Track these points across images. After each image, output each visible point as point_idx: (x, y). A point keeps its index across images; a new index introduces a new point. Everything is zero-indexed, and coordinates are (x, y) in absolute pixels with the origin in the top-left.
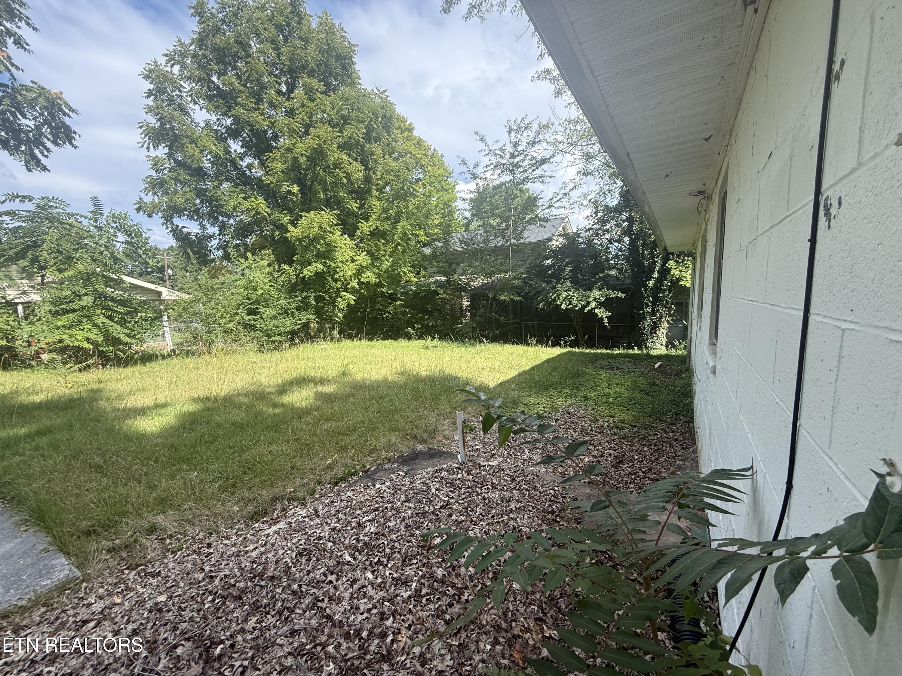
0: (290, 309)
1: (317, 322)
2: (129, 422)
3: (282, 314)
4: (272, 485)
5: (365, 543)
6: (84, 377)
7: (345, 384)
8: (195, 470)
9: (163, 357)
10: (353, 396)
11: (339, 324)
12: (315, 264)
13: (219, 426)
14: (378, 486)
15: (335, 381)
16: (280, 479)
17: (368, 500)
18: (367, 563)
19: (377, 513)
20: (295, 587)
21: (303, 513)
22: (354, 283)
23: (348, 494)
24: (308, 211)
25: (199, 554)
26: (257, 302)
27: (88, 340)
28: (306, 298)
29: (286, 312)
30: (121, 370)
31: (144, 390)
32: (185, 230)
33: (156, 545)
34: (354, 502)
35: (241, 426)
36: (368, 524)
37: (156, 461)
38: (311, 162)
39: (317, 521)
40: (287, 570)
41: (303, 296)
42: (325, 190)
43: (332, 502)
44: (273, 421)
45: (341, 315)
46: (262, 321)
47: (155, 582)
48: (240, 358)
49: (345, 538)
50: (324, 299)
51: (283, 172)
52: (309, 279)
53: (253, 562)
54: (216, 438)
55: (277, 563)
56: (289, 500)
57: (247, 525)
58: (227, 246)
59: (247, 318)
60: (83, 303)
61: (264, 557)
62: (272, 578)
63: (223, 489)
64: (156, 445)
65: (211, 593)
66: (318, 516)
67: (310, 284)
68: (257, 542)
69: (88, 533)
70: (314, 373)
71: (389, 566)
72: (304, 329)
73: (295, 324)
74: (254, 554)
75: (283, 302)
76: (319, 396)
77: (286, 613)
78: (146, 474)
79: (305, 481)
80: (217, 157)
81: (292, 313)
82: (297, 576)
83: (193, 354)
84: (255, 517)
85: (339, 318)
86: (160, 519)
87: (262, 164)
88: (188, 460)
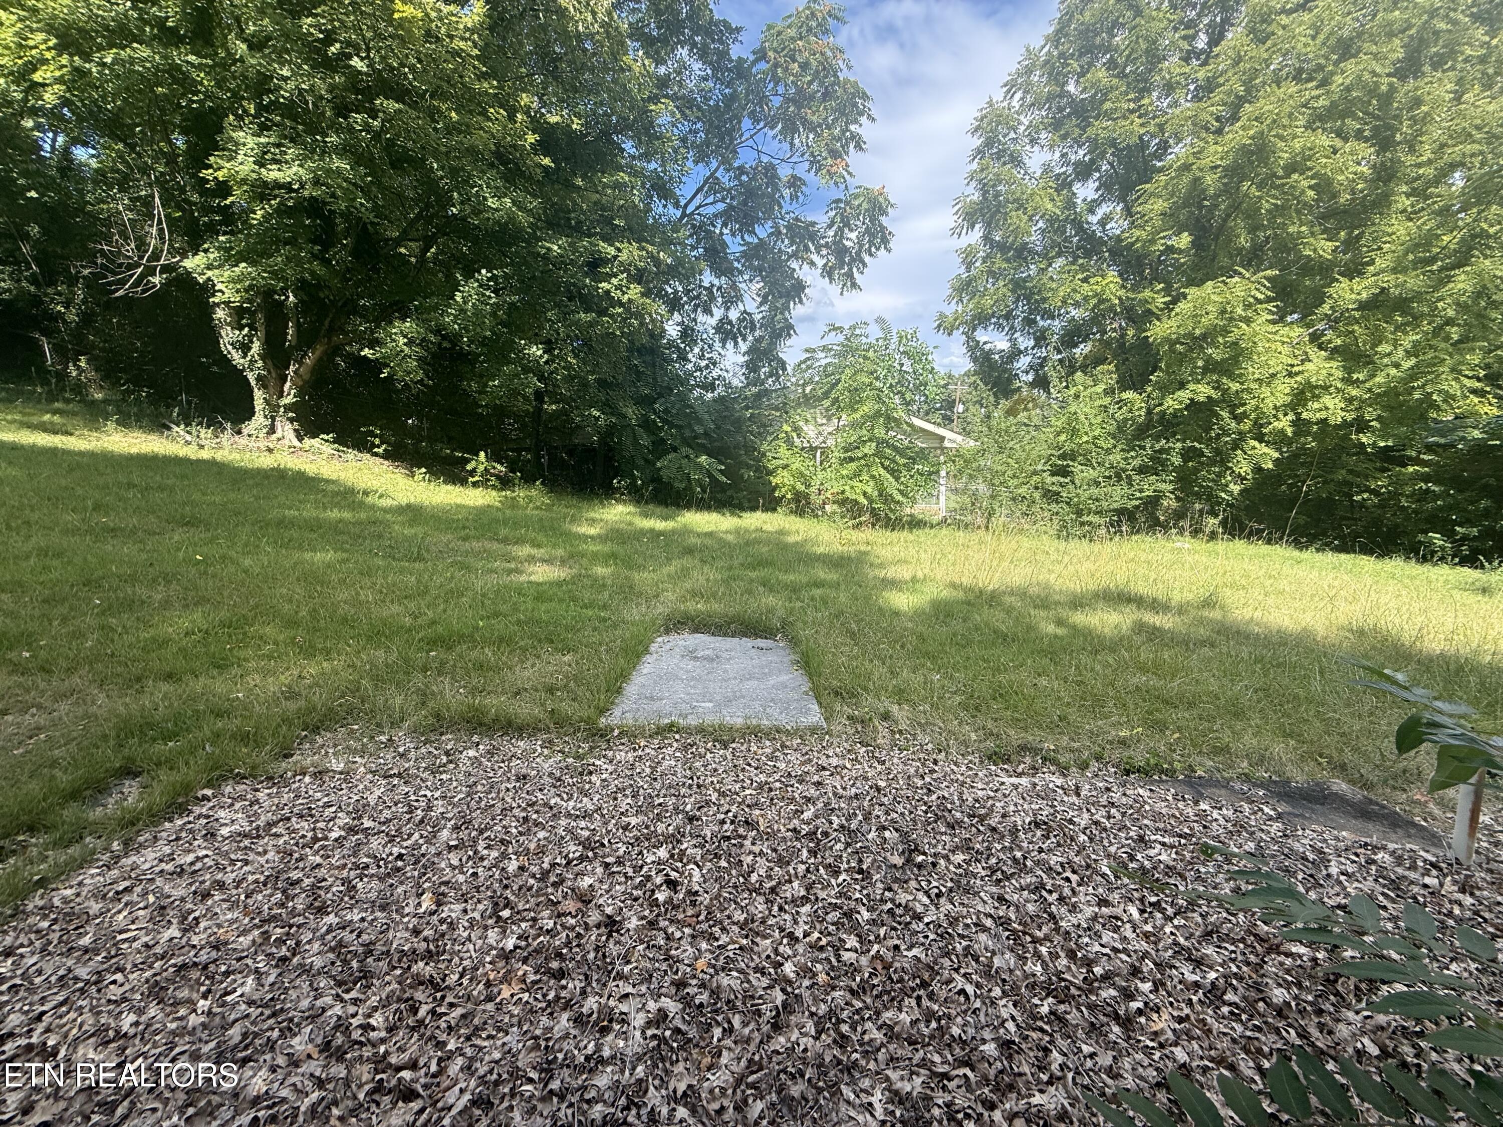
0: (1125, 470)
1: (1178, 499)
2: (886, 594)
3: (1110, 477)
4: (1025, 729)
5: (1142, 867)
6: (856, 535)
7: (1201, 621)
8: (938, 672)
9: (932, 527)
10: (1212, 645)
11: (1228, 505)
12: (1192, 386)
13: (977, 628)
14: (1204, 806)
15: (1181, 610)
16: (1040, 727)
17: (1174, 816)
18: (1136, 895)
19: (1183, 841)
20: (1018, 854)
21: (1059, 782)
22: (1284, 423)
23: (1141, 791)
24: (1200, 283)
25: (923, 765)
26: (1072, 456)
27: (865, 494)
28: (1161, 451)
29: (1118, 475)
30: (889, 533)
31: (906, 562)
32: (987, 347)
33: (886, 733)
34: (1147, 808)
35: (1005, 637)
36: (1159, 846)
37: (902, 647)
38: (1232, 177)
39: (1074, 799)
40: (1014, 831)
41: (1157, 447)
42: (1253, 230)
43: (1108, 789)
44: (1051, 645)
45: (1235, 488)
46: (1071, 487)
47: (879, 767)
48: (1026, 543)
49: (1111, 844)
50: (1202, 454)
51: (1164, 214)
52: (1174, 416)
53: (977, 801)
54: (969, 643)
55: (1004, 816)
56: (1044, 759)
57: (981, 762)
58: (1042, 366)
59: (1049, 480)
60: (866, 450)
61: (990, 802)
62: (994, 830)
63: (964, 706)
64: (906, 629)
65: (925, 804)
66: (1078, 795)
67: (1178, 424)
68: (987, 784)
69: (837, 694)
70: (1141, 588)
71: (1176, 922)
72: (1146, 509)
73: (1131, 497)
74: (980, 793)
75: (1116, 457)
76: (1140, 627)
77: (999, 875)
78: (891, 657)
79: (1077, 745)
80: (1052, 220)
81: (1129, 477)
82: (1025, 845)
83: (966, 526)
84: (995, 757)
85: (1231, 494)
86: (895, 709)
87: (1128, 212)
88: (933, 658)
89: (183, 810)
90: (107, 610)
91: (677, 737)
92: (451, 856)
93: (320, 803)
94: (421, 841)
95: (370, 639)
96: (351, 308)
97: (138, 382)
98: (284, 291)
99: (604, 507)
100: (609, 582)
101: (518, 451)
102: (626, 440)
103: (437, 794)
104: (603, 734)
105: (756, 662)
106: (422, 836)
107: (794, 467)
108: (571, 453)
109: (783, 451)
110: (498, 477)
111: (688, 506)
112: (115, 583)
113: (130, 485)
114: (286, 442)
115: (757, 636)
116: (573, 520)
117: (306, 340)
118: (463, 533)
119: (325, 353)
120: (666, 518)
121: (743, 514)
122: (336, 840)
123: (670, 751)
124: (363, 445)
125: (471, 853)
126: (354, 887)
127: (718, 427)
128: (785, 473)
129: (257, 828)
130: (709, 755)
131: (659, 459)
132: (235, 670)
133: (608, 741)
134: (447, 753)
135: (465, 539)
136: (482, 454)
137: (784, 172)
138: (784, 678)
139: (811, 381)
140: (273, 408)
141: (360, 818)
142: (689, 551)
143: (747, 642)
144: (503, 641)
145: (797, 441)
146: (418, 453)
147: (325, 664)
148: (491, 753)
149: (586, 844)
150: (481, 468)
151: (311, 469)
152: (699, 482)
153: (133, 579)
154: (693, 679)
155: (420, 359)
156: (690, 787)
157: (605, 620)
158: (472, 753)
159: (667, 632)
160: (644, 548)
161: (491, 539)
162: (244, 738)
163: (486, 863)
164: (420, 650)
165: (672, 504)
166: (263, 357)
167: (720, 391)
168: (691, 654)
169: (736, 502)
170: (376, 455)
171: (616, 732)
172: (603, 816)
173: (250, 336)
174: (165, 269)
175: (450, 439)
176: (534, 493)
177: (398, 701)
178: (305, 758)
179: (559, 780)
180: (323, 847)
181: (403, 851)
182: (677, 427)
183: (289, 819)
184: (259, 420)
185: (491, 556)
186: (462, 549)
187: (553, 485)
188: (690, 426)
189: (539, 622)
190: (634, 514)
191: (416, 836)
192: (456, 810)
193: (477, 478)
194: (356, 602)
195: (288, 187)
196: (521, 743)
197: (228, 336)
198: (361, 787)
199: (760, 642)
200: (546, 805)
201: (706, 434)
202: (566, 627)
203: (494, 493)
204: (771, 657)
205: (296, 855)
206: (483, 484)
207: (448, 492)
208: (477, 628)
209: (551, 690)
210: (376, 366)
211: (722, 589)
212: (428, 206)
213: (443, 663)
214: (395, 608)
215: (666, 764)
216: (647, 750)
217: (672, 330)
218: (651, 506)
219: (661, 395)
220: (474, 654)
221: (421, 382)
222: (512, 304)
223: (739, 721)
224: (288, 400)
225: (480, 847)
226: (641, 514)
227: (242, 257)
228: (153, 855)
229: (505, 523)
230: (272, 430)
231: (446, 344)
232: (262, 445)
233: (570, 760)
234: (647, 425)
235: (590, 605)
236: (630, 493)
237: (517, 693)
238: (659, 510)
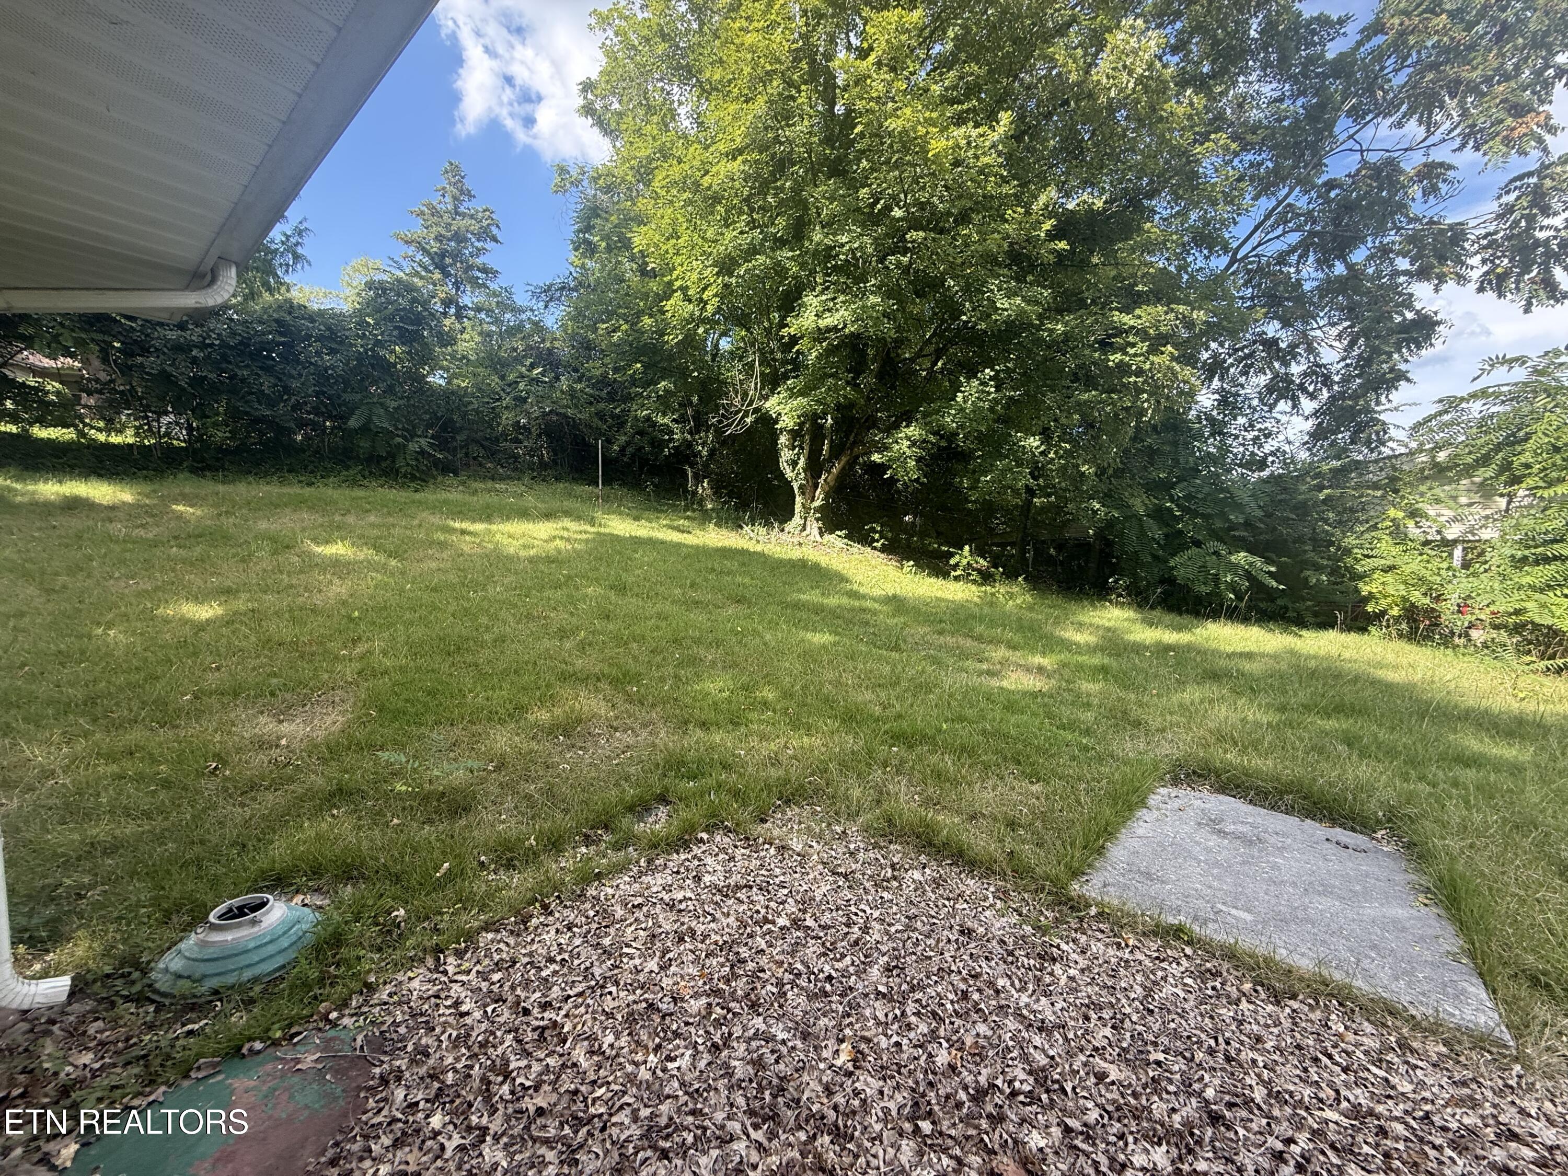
6: (1551, 686)
89: (686, 846)
90: (680, 664)
91: (1188, 951)
92: (877, 1004)
93: (777, 881)
94: (851, 969)
95: (843, 721)
96: (872, 422)
97: (730, 495)
98: (825, 414)
99: (1095, 608)
100: (1096, 701)
101: (1003, 545)
102: (1131, 534)
103: (876, 914)
104: (1076, 906)
105: (1334, 866)
106: (853, 963)
107: (1407, 570)
108: (1060, 548)
109: (1386, 547)
110: (979, 571)
111: (1215, 615)
112: (689, 641)
113: (713, 570)
114: (811, 538)
115: (1334, 822)
116: (1057, 623)
117: (836, 453)
118: (939, 627)
119: (848, 462)
120: (1179, 629)
121: (1304, 633)
122: (782, 928)
123: (1174, 969)
124: (865, 540)
125: (898, 1012)
126: (785, 994)
127: (1269, 515)
128: (1389, 578)
129: (728, 886)
130: (1244, 1005)
131: (1173, 555)
132: (743, 729)
133: (1081, 920)
134: (893, 866)
135: (941, 633)
136: (967, 548)
137: (1411, 164)
138: (1400, 912)
139: (1447, 444)
140: (806, 509)
141: (804, 911)
142: (1214, 676)
143: (1316, 830)
144: (965, 751)
145: (1413, 531)
146: (909, 546)
147: (805, 739)
148: (937, 883)
149: (1039, 1075)
150: (965, 562)
151: (824, 561)
152: (1233, 587)
153: (698, 642)
154: (1217, 864)
155: (919, 460)
156: (1211, 1052)
157: (1086, 749)
158: (917, 875)
159: (1176, 782)
160: (1145, 665)
161: (967, 636)
162: (736, 794)
163: (912, 1035)
164: (883, 743)
165: (1188, 612)
166: (805, 471)
167: (1274, 468)
168: (1214, 825)
169: (1290, 614)
170: (875, 548)
171: (1093, 911)
172: (1066, 1039)
173: (798, 454)
174: (756, 410)
175: (939, 534)
176: (1015, 589)
177: (856, 793)
178: (773, 829)
179: (1011, 953)
180: (770, 932)
181: (834, 974)
182: (1203, 516)
183: (751, 887)
184: (797, 520)
185: (964, 655)
186: (937, 643)
187: (1036, 582)
188: (1223, 516)
189: (1006, 736)
190: (1134, 621)
191: (848, 960)
192: (891, 945)
193: (959, 573)
194: (837, 683)
195: (835, 329)
196: (971, 882)
197: (786, 455)
198: (811, 876)
199: (1338, 833)
200: (991, 984)
201: (1248, 524)
202: (1038, 748)
203: (974, 588)
204: (1365, 865)
205: (749, 930)
206: (965, 578)
207: (931, 585)
208: (939, 731)
209: (1012, 825)
210: (881, 468)
211: (1269, 738)
212: (943, 321)
213: (903, 762)
214: (869, 696)
215: (1168, 990)
216: (1139, 956)
217: (1206, 400)
218: (1157, 613)
219: (1181, 479)
220: (934, 759)
221: (917, 480)
222: (1011, 398)
223: (1304, 963)
224: (817, 503)
225: (911, 1008)
226: (1144, 621)
227: (802, 393)
228: (660, 881)
229: (981, 620)
230: (804, 528)
231: (943, 444)
232: (795, 540)
233: (1028, 929)
234: (1160, 515)
235: (1071, 726)
236: (1129, 595)
237: (973, 817)
238: (1168, 618)
